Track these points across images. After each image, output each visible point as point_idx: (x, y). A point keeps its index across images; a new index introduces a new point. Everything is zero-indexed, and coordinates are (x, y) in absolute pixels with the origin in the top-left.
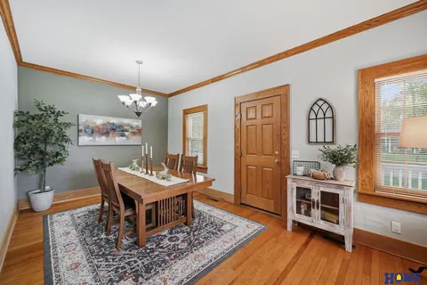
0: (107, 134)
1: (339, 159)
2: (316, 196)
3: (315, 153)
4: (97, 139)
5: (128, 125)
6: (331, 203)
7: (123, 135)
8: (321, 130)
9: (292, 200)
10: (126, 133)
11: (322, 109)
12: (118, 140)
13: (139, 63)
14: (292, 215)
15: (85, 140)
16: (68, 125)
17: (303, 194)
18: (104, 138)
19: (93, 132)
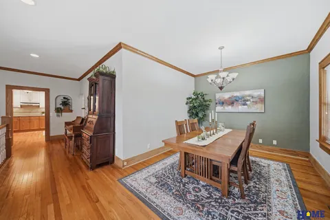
0: (232, 103)
4: (226, 108)
5: (249, 96)
7: (244, 104)
10: (248, 103)
12: (241, 108)
13: (221, 48)
15: (219, 108)
16: (210, 101)
18: (230, 107)
19: (223, 103)
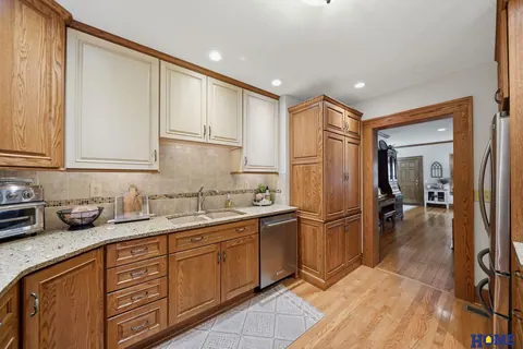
1: (444, 182)
2: (436, 194)
3: (434, 180)
6: (441, 196)
8: (437, 173)
9: (426, 196)
11: (436, 166)
14: (426, 201)
17: (431, 194)
